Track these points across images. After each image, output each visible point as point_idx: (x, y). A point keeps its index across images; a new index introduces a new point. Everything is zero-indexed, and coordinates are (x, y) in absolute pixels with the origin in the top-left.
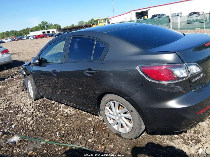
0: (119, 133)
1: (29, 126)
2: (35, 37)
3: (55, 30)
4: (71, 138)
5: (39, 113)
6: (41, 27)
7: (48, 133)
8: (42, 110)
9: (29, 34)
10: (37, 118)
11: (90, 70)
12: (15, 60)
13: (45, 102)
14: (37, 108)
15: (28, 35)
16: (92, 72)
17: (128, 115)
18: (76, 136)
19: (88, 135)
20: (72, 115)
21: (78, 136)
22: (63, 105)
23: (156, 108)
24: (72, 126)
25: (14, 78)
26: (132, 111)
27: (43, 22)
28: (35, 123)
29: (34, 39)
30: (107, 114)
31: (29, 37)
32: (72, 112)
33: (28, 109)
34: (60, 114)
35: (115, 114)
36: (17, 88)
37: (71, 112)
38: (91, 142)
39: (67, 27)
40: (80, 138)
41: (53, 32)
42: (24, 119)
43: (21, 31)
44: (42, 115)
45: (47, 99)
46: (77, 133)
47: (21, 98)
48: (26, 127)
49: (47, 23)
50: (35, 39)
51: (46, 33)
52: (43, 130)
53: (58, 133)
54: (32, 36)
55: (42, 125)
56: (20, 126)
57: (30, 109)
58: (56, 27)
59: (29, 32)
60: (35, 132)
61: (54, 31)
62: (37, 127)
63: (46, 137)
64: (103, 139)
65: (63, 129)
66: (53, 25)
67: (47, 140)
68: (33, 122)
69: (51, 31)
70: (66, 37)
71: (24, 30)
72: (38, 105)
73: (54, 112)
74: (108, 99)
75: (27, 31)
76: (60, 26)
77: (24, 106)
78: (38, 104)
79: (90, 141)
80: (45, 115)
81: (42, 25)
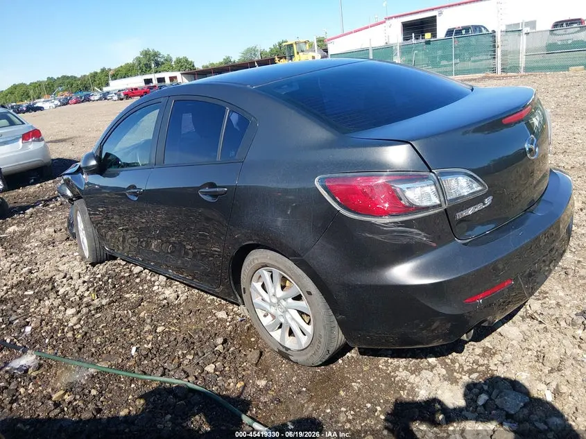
0: (284, 350)
1: (66, 330)
2: (122, 94)
3: (178, 74)
4: (164, 361)
5: (98, 298)
6: (141, 65)
7: (110, 348)
8: (106, 291)
9: (107, 85)
10: (90, 311)
11: (212, 185)
12: (61, 157)
13: (117, 270)
14: (95, 284)
15: (105, 89)
16: (216, 192)
17: (303, 305)
18: (179, 358)
19: (208, 355)
20: (180, 304)
21: (184, 355)
22: (162, 278)
23: (361, 286)
24: (173, 331)
25: (51, 206)
26: (309, 293)
27: (146, 51)
28: (82, 322)
29: (122, 99)
30: (257, 300)
31: (108, 93)
32: (181, 296)
33: (72, 286)
34: (149, 302)
35: (274, 300)
36: (55, 232)
37: (178, 296)
38: (212, 371)
39: (211, 64)
40: (186, 362)
41: (172, 79)
42: (58, 312)
43: (86, 78)
44: (104, 302)
45: (124, 263)
46: (182, 349)
47: (58, 259)
48: (60, 331)
49: (156, 55)
50: (124, 101)
51: (155, 82)
52: (98, 339)
53: (134, 349)
54: (116, 92)
55: (100, 327)
56: (45, 328)
57: (76, 288)
58: (181, 66)
59: (108, 80)
60: (79, 346)
61: (176, 77)
62: (86, 333)
63: (104, 356)
64: (245, 364)
65: (150, 338)
66: (174, 59)
67: (103, 365)
68: (80, 320)
69: (166, 75)
70: (162, 100)
71: (94, 75)
72: (100, 278)
73: (134, 295)
74: (256, 262)
75: (101, 78)
76: (192, 64)
77: (64, 278)
78: (99, 276)
79: (210, 368)
80: (109, 304)
81: (144, 61)
